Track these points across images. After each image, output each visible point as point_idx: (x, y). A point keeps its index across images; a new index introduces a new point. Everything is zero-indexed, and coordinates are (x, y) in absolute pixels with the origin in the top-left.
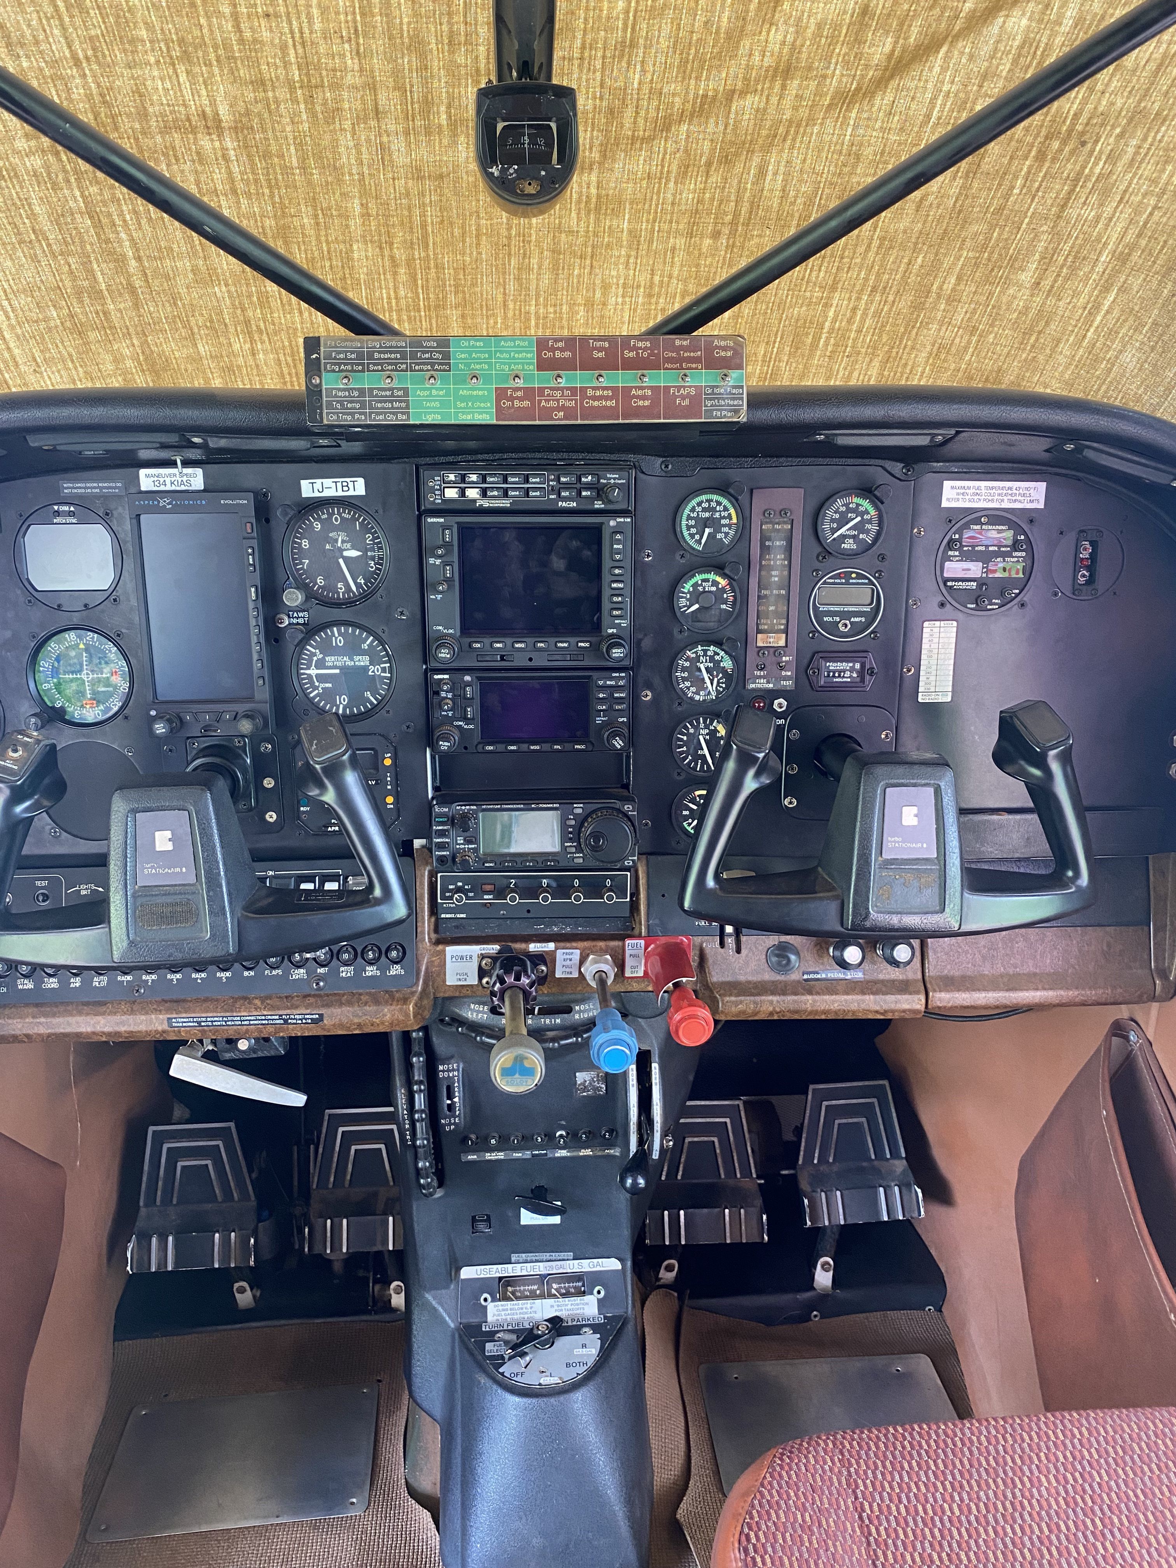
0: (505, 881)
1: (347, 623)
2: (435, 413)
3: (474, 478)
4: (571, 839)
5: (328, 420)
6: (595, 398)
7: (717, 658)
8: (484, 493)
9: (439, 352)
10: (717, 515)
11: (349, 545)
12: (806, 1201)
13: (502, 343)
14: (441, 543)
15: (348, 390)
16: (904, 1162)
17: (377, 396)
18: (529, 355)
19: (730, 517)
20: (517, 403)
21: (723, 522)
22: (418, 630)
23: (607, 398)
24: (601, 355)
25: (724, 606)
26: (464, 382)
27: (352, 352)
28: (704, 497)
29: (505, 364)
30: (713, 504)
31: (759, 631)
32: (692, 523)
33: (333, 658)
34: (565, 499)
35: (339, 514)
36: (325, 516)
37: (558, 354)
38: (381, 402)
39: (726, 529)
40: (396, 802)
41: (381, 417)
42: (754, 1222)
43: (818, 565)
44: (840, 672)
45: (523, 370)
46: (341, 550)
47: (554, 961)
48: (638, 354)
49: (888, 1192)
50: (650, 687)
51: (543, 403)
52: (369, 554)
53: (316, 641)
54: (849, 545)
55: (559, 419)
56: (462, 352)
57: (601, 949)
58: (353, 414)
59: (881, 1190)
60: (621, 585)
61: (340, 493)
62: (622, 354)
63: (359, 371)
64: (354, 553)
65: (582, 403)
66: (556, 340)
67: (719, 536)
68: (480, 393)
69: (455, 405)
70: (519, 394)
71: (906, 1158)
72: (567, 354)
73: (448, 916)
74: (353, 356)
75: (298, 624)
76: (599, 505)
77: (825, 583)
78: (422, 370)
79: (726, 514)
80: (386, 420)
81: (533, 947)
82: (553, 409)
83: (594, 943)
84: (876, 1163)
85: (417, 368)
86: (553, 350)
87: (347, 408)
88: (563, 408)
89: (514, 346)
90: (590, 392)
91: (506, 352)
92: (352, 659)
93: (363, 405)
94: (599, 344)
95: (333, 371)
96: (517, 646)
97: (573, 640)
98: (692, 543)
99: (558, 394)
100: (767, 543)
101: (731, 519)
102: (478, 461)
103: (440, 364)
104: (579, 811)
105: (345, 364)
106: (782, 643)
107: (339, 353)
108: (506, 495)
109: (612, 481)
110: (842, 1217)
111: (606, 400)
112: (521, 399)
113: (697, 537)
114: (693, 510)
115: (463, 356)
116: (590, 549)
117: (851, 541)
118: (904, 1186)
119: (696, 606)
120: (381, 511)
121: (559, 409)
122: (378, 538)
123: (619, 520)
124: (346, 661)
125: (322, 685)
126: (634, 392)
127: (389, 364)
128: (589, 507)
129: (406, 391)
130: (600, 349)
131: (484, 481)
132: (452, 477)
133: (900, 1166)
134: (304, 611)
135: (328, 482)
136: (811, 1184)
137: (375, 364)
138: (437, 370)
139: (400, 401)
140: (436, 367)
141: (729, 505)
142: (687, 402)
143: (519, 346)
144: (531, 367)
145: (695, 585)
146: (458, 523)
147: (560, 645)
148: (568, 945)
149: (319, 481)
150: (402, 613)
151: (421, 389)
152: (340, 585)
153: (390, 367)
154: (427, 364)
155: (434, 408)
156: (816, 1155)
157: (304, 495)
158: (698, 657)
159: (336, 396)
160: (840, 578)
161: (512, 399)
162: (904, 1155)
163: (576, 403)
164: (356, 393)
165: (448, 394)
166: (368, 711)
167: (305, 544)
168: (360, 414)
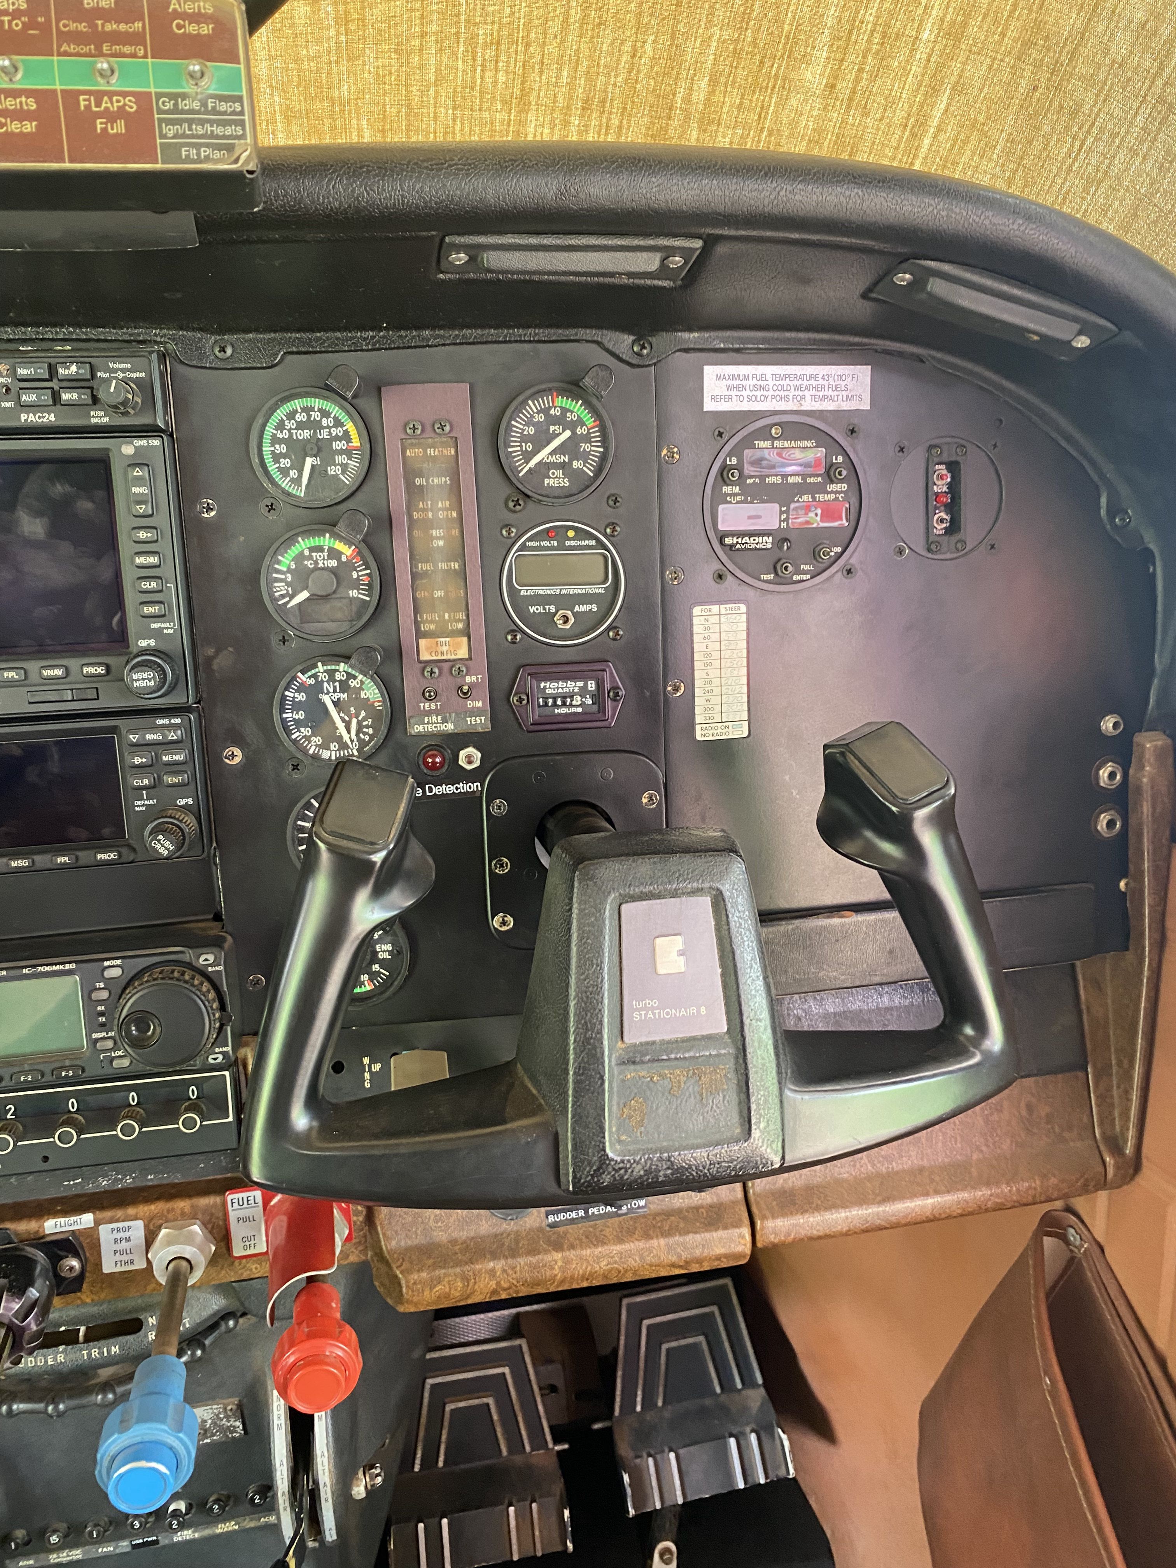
4: (103, 1025)
7: (352, 683)
10: (324, 434)
12: (626, 1478)
16: (762, 1391)
19: (346, 436)
21: (337, 445)
25: (354, 593)
28: (298, 404)
30: (316, 415)
31: (420, 634)
32: (282, 449)
34: (33, 408)
39: (342, 459)
42: (554, 1519)
43: (510, 517)
44: (564, 698)
47: (96, 1246)
49: (742, 1442)
50: (239, 742)
54: (556, 480)
57: (183, 1214)
59: (732, 1441)
60: (153, 560)
71: (765, 1385)
76: (98, 418)
77: (523, 547)
79: (339, 432)
81: (53, 1226)
83: (170, 1205)
84: (723, 1398)
97: (73, 663)
98: (284, 484)
100: (418, 481)
101: (349, 440)
104: (116, 972)
106: (463, 653)
110: (679, 1493)
113: (293, 473)
114: (280, 426)
116: (93, 499)
117: (559, 473)
118: (764, 1431)
119: (304, 595)
123: (139, 443)
128: (78, 422)
133: (756, 1397)
136: (633, 1449)
141: (343, 417)
142: (118, 127)
145: (299, 558)
147: (47, 673)
148: (119, 1213)
156: (639, 1399)
158: (318, 685)
160: (550, 539)
162: (760, 1381)
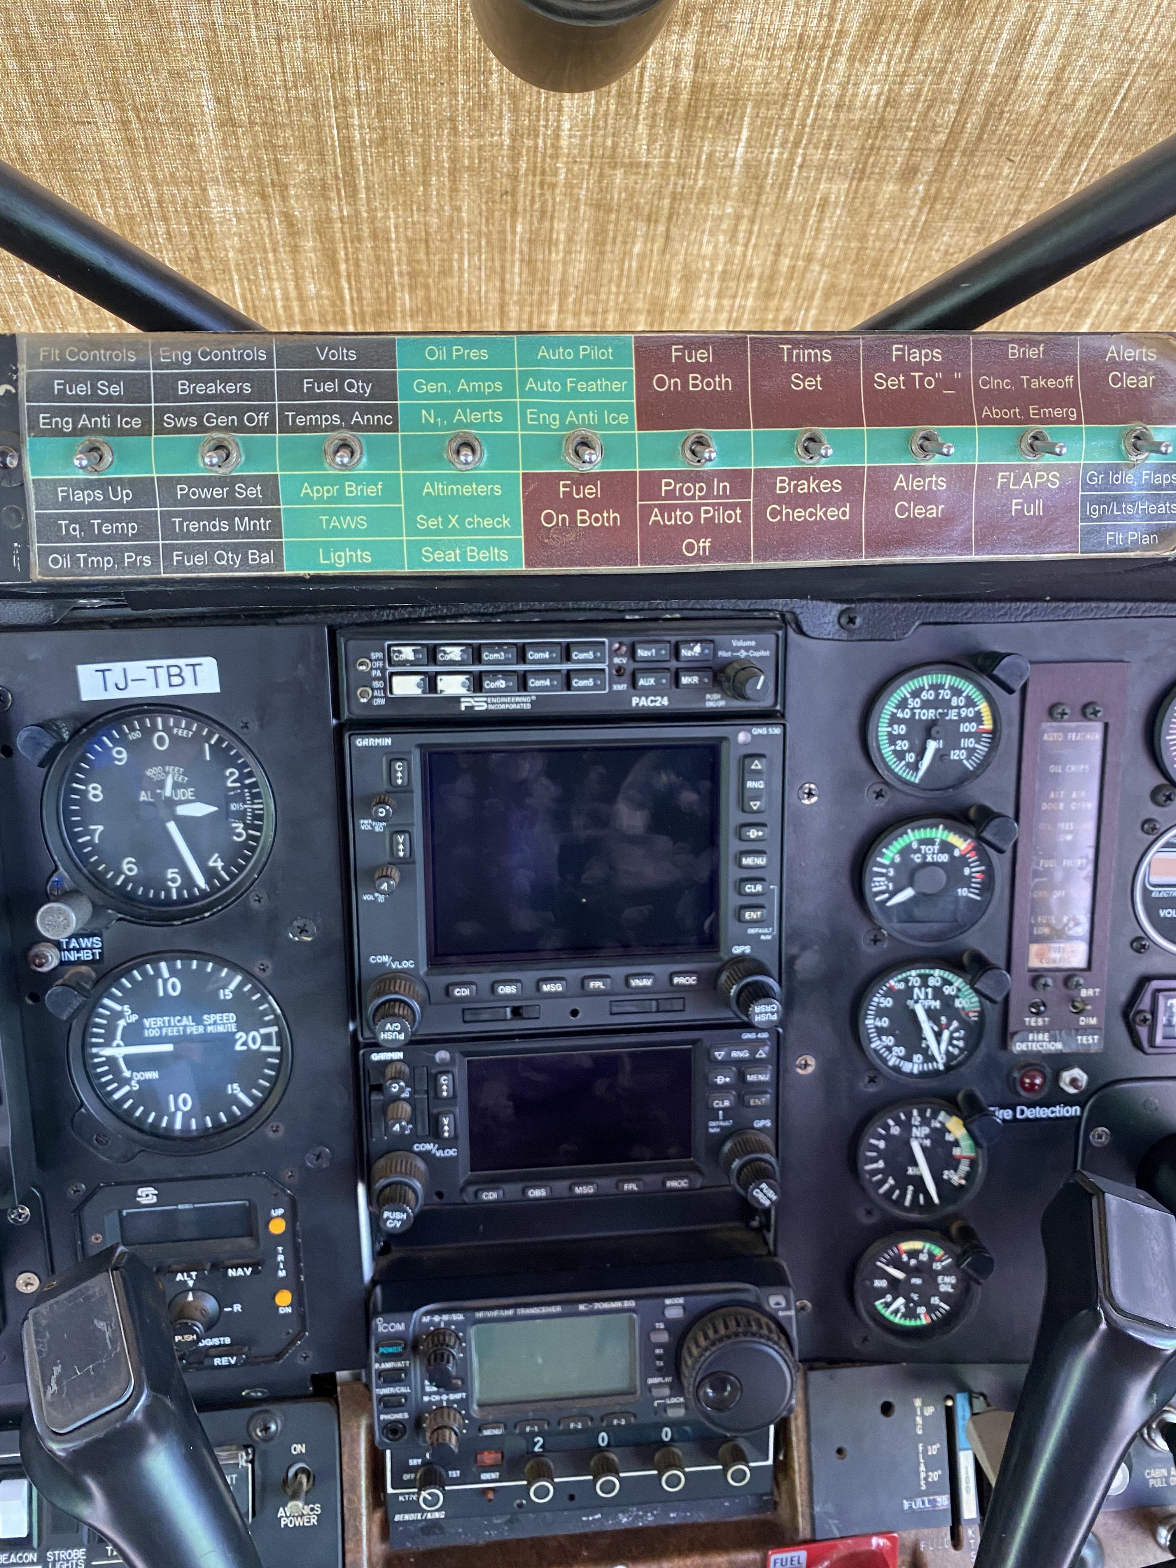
0: (522, 1444)
1: (187, 954)
2: (353, 547)
3: (454, 653)
4: (660, 1369)
5: (45, 570)
6: (796, 500)
7: (947, 990)
8: (477, 684)
9: (366, 378)
10: (953, 715)
11: (189, 793)
13: (542, 353)
14: (385, 786)
15: (102, 485)
17: (186, 500)
18: (617, 386)
19: (977, 718)
20: (583, 518)
21: (964, 728)
22: (337, 963)
23: (827, 500)
24: (812, 384)
25: (963, 892)
26: (437, 459)
27: (112, 380)
28: (925, 681)
29: (549, 409)
30: (945, 694)
31: (1034, 941)
32: (902, 729)
33: (159, 1021)
34: (647, 692)
35: (167, 729)
36: (136, 735)
37: (696, 383)
38: (197, 516)
39: (970, 743)
40: (297, 1303)
41: (199, 559)
43: (1152, 811)
45: (601, 425)
46: (171, 804)
48: (909, 381)
50: (812, 1047)
51: (655, 517)
52: (233, 807)
53: (121, 988)
55: (698, 558)
56: (430, 378)
58: (117, 553)
60: (761, 861)
61: (165, 691)
62: (869, 380)
63: (132, 432)
64: (200, 810)
65: (760, 513)
66: (692, 343)
67: (955, 755)
68: (482, 490)
69: (411, 521)
70: (590, 491)
72: (721, 382)
73: (407, 1517)
74: (116, 390)
75: (79, 962)
76: (714, 701)
77: (1166, 845)
78: (316, 428)
79: (970, 712)
80: (212, 566)
82: (681, 531)
85: (300, 420)
86: (682, 369)
87: (101, 537)
88: (710, 528)
89: (576, 361)
90: (783, 486)
91: (554, 376)
92: (198, 1021)
93: (147, 529)
94: (806, 354)
95: (58, 432)
96: (546, 988)
97: (661, 969)
98: (899, 768)
99: (697, 490)
100: (1053, 769)
101: (980, 722)
102: (462, 616)
103: (366, 410)
104: (676, 1312)
105: (93, 413)
106: (1081, 962)
107: (74, 380)
108: (523, 685)
109: (743, 654)
111: (826, 505)
112: (594, 506)
113: (911, 757)
114: (903, 704)
115: (431, 388)
116: (697, 790)
119: (908, 893)
120: (254, 726)
121: (697, 530)
122: (250, 775)
123: (757, 731)
124: (187, 1025)
125: (139, 1076)
126: (900, 482)
127: (220, 411)
128: (693, 706)
129: (270, 485)
130: (809, 369)
131: (477, 658)
132: (408, 653)
134: (93, 935)
135: (137, 668)
137: (179, 413)
138: (357, 427)
139: (255, 515)
140: (356, 418)
141: (977, 696)
142: (1036, 510)
143: (587, 360)
144: (623, 418)
145: (906, 851)
146: (420, 746)
147: (635, 983)
148: (653, 1566)
149: (117, 667)
150: (303, 930)
151: (314, 481)
152: (171, 873)
153: (222, 421)
154: (332, 410)
155: (349, 532)
157: (86, 697)
158: (909, 990)
159: (67, 503)
161: (570, 505)
163: (745, 516)
164: (125, 495)
165: (390, 494)
166: (235, 1123)
167: (95, 792)
168: (141, 551)
